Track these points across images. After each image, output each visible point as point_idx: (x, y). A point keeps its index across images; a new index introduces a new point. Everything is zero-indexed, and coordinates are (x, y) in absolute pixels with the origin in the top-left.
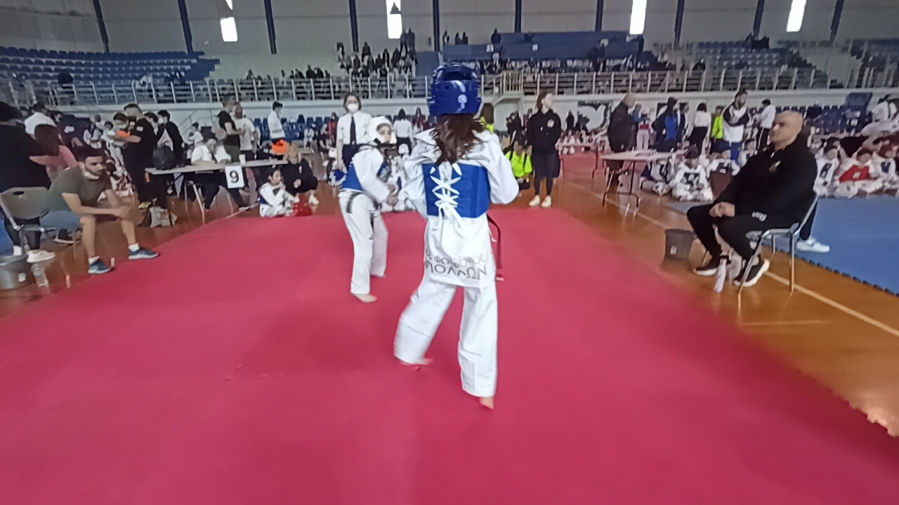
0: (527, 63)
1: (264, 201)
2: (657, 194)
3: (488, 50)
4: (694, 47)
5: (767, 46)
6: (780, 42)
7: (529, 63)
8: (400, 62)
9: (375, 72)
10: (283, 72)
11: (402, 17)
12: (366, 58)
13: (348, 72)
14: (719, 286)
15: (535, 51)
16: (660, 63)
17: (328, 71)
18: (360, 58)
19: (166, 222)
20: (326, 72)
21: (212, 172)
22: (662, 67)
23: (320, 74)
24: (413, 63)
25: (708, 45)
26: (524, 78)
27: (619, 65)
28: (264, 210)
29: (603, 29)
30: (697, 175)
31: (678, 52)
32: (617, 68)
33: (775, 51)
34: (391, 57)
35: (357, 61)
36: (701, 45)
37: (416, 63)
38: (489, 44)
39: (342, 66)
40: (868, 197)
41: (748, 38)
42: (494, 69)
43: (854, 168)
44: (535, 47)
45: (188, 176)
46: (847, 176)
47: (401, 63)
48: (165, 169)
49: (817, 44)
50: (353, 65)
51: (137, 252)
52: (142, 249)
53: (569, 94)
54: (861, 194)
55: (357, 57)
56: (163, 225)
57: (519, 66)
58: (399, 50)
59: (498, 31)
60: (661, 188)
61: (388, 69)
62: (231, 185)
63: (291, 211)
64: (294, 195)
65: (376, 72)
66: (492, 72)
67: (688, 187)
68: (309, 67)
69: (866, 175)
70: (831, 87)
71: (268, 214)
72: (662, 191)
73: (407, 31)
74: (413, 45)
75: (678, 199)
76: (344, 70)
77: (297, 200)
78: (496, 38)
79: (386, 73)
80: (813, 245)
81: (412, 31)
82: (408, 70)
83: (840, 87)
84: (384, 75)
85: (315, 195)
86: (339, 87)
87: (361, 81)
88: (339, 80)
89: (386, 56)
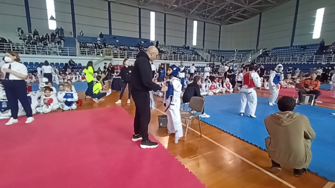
0: (114, 46)
3: (98, 39)
5: (189, 49)
11: (56, 21)
12: (36, 36)
13: (24, 42)
15: (117, 42)
18: (32, 36)
23: (4, 41)
26: (113, 51)
29: (142, 38)
34: (50, 37)
37: (64, 41)
41: (184, 46)
47: (56, 40)
50: (27, 38)
53: (131, 58)
55: (30, 35)
57: (111, 47)
66: (100, 48)
73: (59, 28)
74: (62, 34)
78: (101, 36)
79: (47, 44)
81: (62, 28)
82: (60, 44)
86: (18, 48)
87: (32, 46)
88: (18, 44)
89: (47, 37)
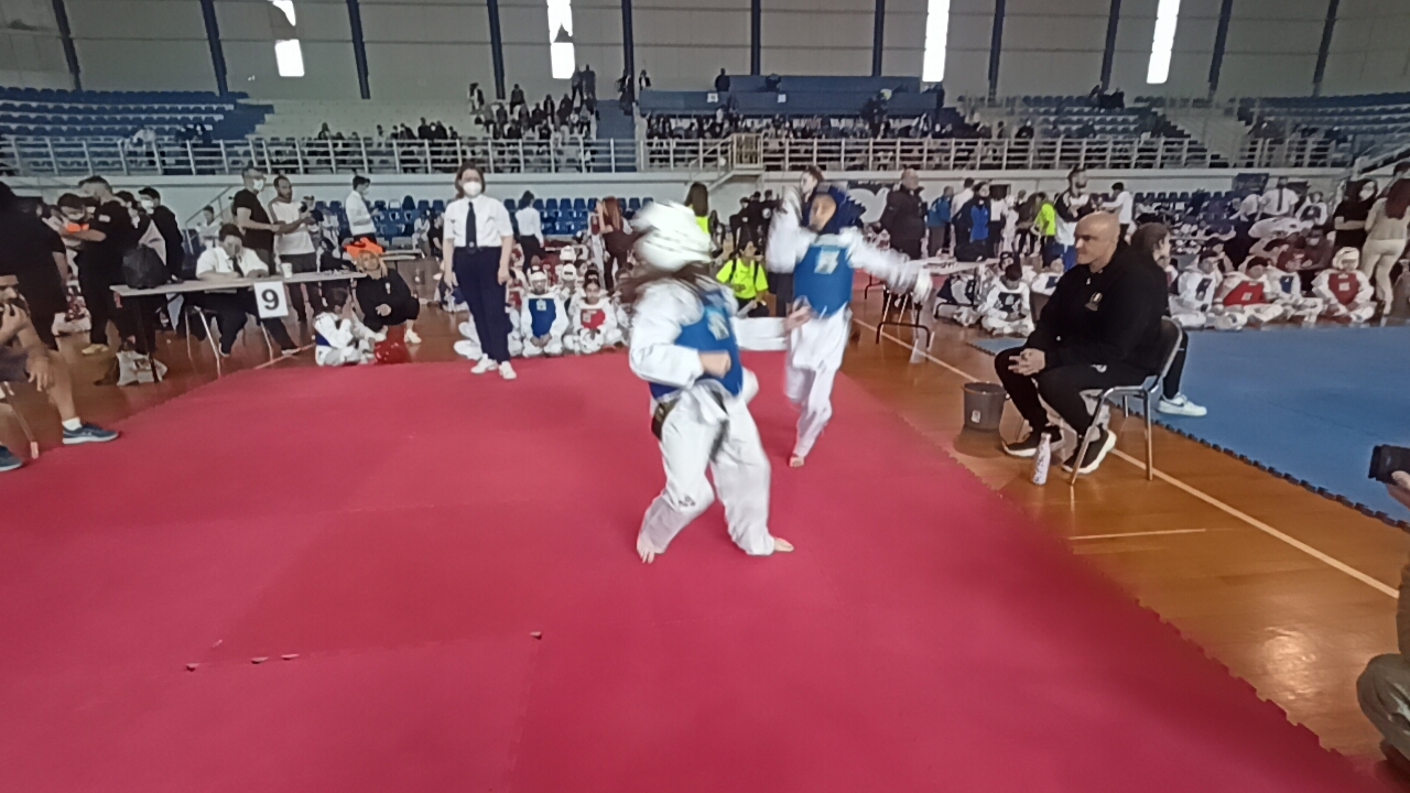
0: (770, 121)
1: (323, 341)
2: (960, 325)
3: (710, 100)
4: (1018, 102)
5: (1122, 105)
6: (1138, 100)
7: (773, 122)
8: (572, 116)
9: (530, 130)
10: (379, 127)
11: (575, 45)
12: (518, 108)
13: (488, 130)
14: (1041, 476)
15: (781, 104)
16: (967, 126)
17: (455, 129)
18: (507, 108)
19: (146, 377)
20: (451, 128)
21: (235, 292)
22: (971, 131)
23: (441, 132)
24: (593, 118)
25: (1038, 101)
26: (766, 144)
27: (909, 128)
28: (322, 355)
29: (884, 73)
30: (1017, 297)
31: (994, 110)
32: (905, 132)
33: (1132, 111)
34: (557, 108)
35: (501, 112)
36: (1026, 100)
37: (598, 118)
38: (712, 92)
39: (478, 121)
40: (1263, 329)
41: (1093, 92)
42: (718, 129)
43: (1243, 287)
44: (782, 98)
45: (191, 299)
46: (1233, 299)
47: (574, 118)
48: (144, 288)
49: (1191, 102)
50: (495, 119)
51: (78, 432)
52: (86, 427)
53: (834, 169)
54: (1253, 323)
55: (502, 107)
56: (141, 381)
57: (757, 126)
58: (570, 97)
59: (727, 73)
60: (965, 315)
61: (551, 127)
62: (264, 313)
63: (370, 356)
64: (376, 329)
65: (534, 130)
66: (716, 136)
67: (1005, 314)
68: (423, 120)
69: (1260, 297)
70: (1212, 166)
71: (329, 362)
72: (967, 321)
73: (583, 69)
74: (591, 89)
75: (990, 333)
76: (481, 126)
77: (381, 337)
78: (722, 83)
79: (549, 132)
80: (1183, 406)
81: (591, 69)
82: (585, 128)
83: (1225, 165)
84: (545, 135)
85: (414, 330)
86: (474, 153)
87: (508, 145)
88: (472, 142)
89: (549, 106)
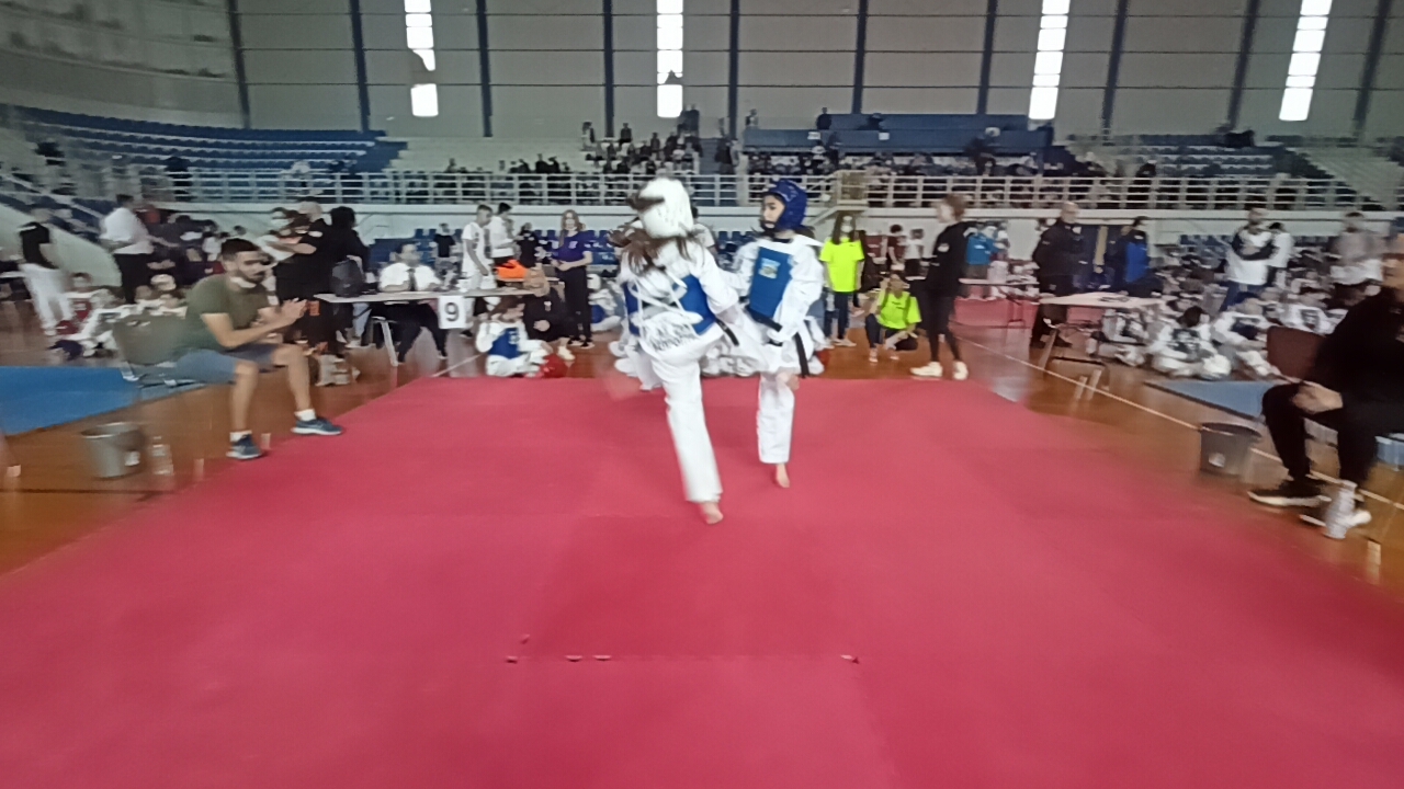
0: (871, 158)
4: (1135, 140)
5: (1252, 144)
6: (1272, 139)
7: (875, 159)
8: (676, 153)
9: (638, 166)
10: (501, 162)
11: (685, 88)
13: (598, 166)
15: (884, 141)
16: (1080, 164)
17: (569, 165)
20: (564, 164)
22: (1085, 170)
23: (556, 167)
24: (695, 155)
26: (868, 180)
27: (1017, 166)
29: (991, 110)
31: (1109, 148)
32: (1012, 170)
33: (1264, 150)
34: (662, 145)
35: (610, 149)
37: (701, 155)
41: (1219, 131)
45: (377, 309)
48: (344, 296)
49: (1334, 141)
50: (605, 156)
51: (309, 423)
52: (317, 419)
55: (611, 144)
56: (337, 383)
57: (858, 164)
58: (675, 135)
63: (536, 368)
68: (540, 156)
73: (689, 109)
74: (695, 128)
76: (591, 162)
78: (824, 122)
81: (696, 109)
82: (689, 165)
84: (652, 170)
86: (585, 186)
87: (617, 179)
88: (584, 177)
